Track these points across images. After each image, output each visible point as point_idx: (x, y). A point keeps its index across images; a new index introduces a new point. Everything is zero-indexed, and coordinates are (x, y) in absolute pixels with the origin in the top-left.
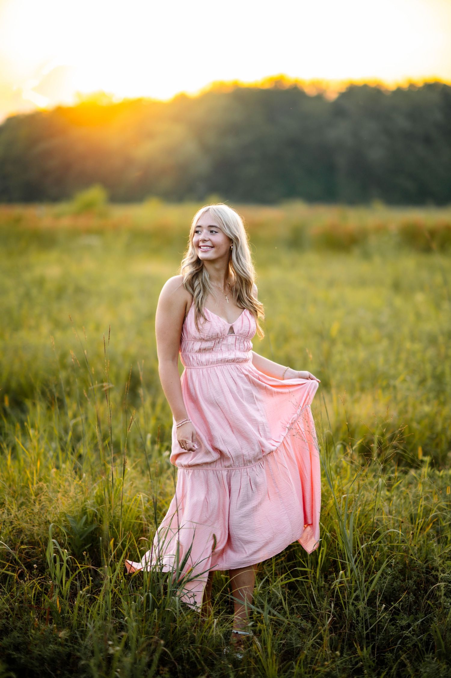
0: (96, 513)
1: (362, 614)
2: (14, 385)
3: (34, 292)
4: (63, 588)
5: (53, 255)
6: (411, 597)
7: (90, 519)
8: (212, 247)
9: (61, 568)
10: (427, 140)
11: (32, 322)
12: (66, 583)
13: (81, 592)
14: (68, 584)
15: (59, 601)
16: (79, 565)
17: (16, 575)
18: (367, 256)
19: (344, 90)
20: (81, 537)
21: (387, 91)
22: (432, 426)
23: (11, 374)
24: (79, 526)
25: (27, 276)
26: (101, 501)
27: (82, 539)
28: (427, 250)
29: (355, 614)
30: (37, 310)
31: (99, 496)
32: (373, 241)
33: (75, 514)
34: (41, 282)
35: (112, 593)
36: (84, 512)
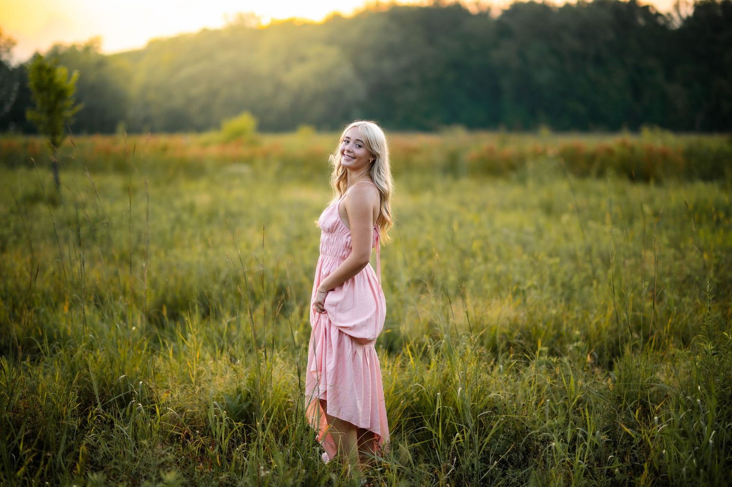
0: (250, 393)
1: (476, 468)
2: (169, 299)
3: (185, 216)
4: (222, 443)
5: (203, 183)
6: (521, 456)
7: (244, 398)
8: (354, 158)
9: (220, 427)
10: (599, 61)
11: (186, 242)
12: (225, 440)
13: (237, 449)
14: (227, 440)
15: (219, 457)
16: (235, 423)
17: (182, 434)
18: (522, 181)
19: (507, 8)
20: (236, 413)
21: (554, 7)
22: (558, 326)
23: (166, 290)
24: (234, 403)
25: (178, 203)
26: (253, 383)
27: (237, 415)
28: (583, 174)
29: (470, 468)
30: (190, 232)
31: (252, 380)
32: (530, 165)
33: (231, 393)
34: (191, 209)
35: (264, 449)
36: (239, 391)
